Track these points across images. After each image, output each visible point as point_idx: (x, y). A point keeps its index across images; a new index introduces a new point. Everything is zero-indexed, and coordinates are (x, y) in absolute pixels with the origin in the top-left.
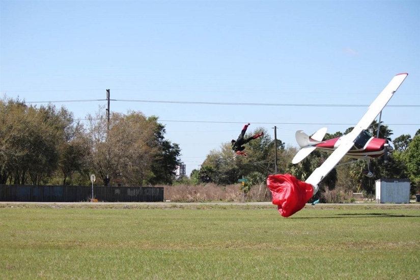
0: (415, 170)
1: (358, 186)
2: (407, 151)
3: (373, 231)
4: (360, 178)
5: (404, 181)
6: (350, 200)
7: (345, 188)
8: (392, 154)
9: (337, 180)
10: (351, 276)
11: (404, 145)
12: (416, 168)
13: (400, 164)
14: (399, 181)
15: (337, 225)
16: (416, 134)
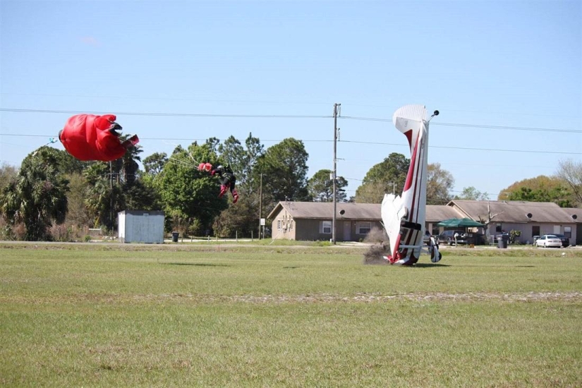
0: (173, 199)
1: (96, 219)
2: (162, 175)
3: (114, 279)
4: (98, 209)
5: (157, 214)
6: (84, 238)
7: (78, 222)
8: (141, 178)
9: (68, 211)
10: (82, 338)
11: (158, 167)
12: (174, 198)
13: (152, 191)
14: (150, 214)
15: (65, 269)
16: (174, 152)
